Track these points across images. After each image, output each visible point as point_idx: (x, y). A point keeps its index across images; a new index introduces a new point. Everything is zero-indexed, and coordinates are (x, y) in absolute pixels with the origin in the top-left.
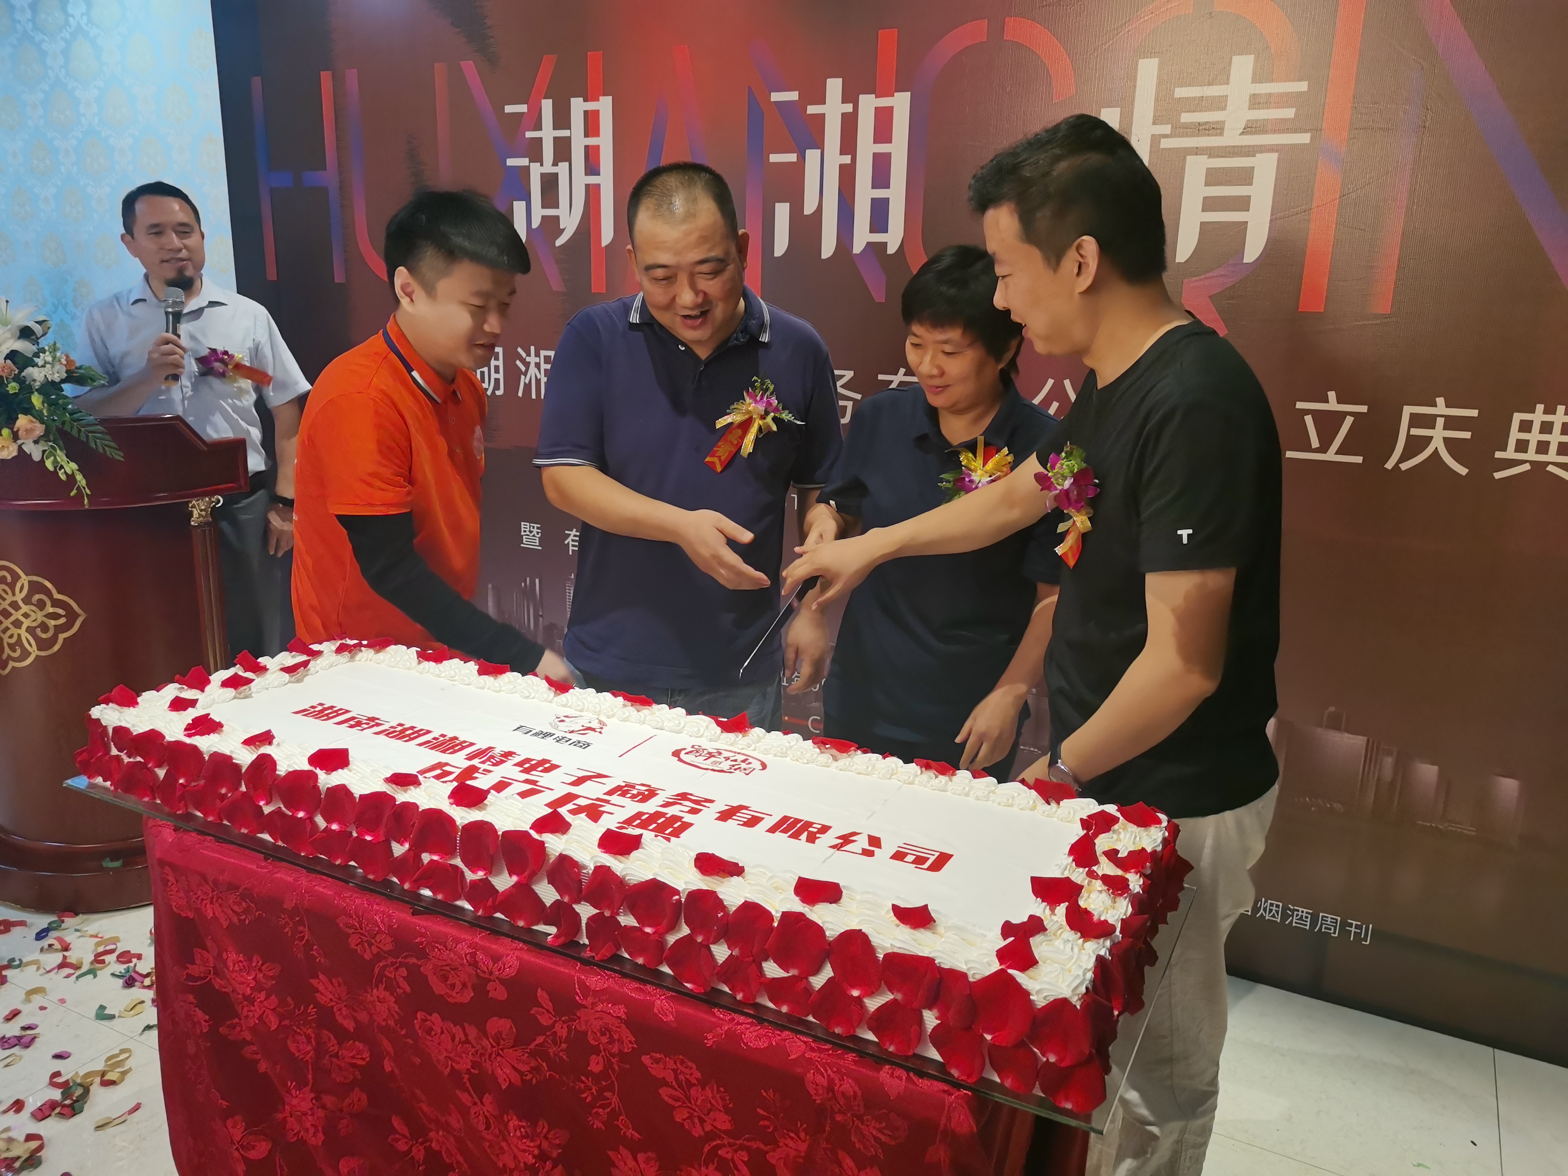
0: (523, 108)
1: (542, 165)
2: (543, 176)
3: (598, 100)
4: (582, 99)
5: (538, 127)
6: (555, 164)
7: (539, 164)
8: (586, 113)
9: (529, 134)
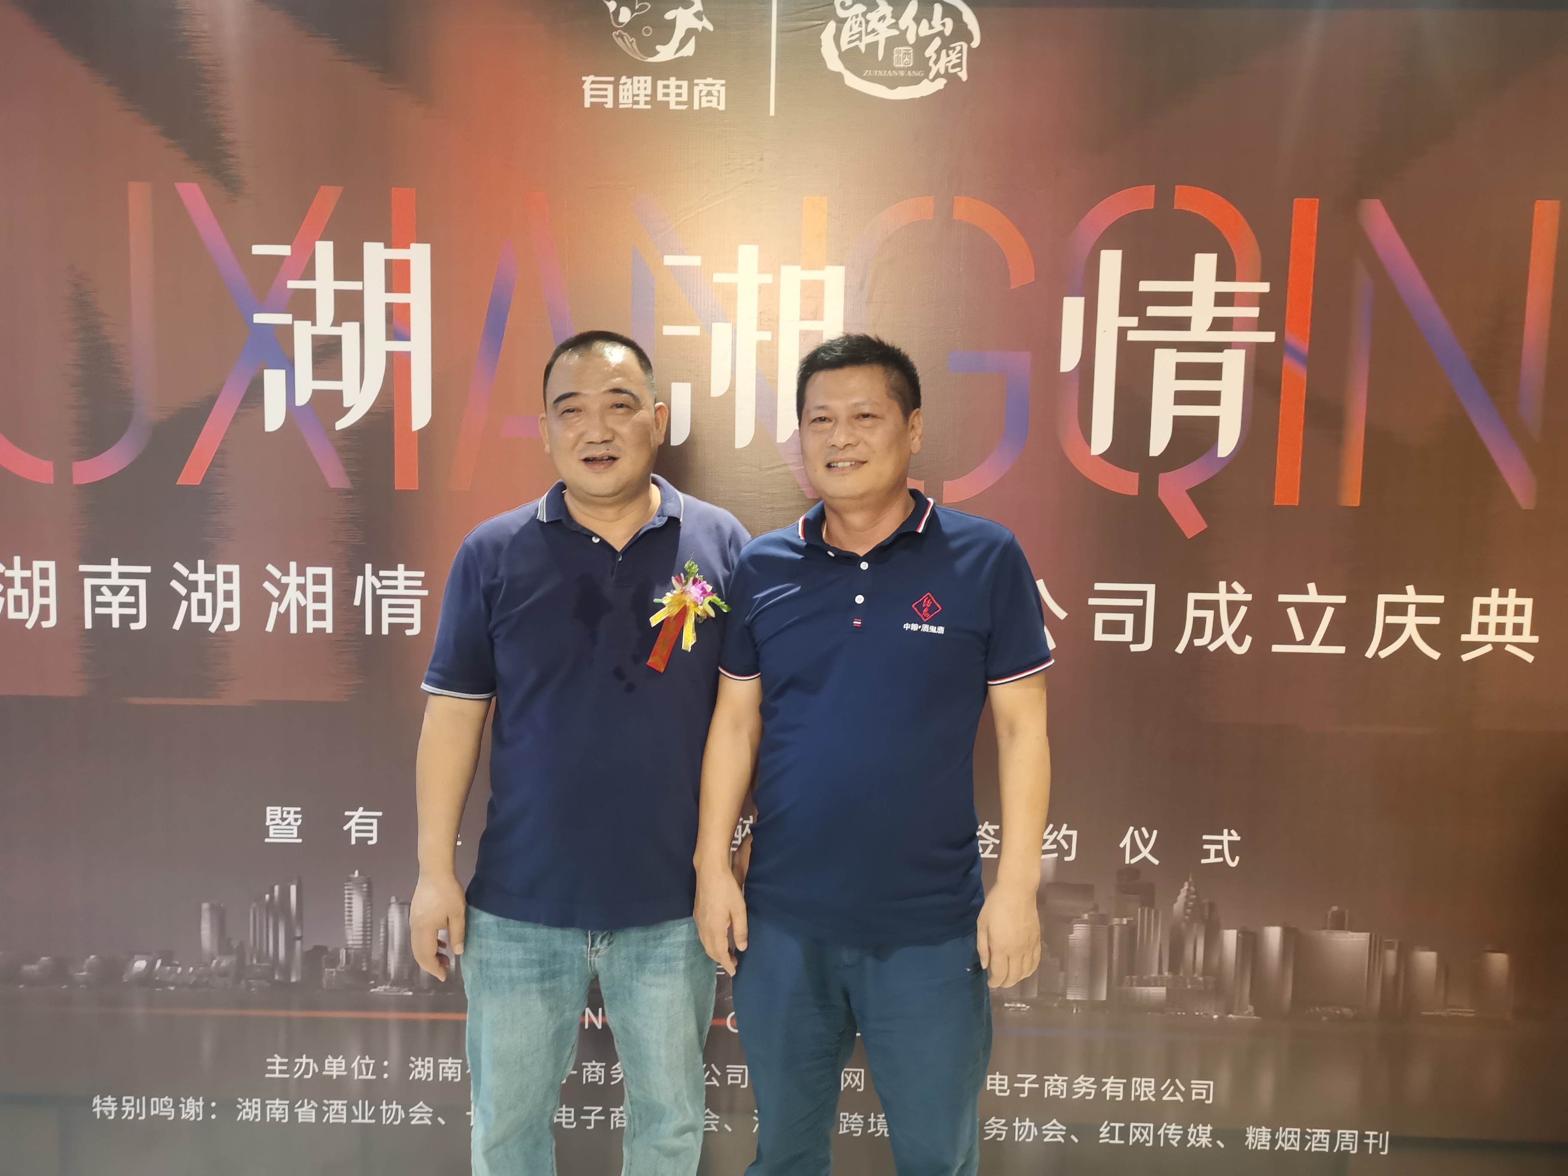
0: (284, 250)
1: (314, 324)
2: (315, 338)
3: (409, 248)
4: (382, 244)
5: (309, 273)
6: (337, 322)
7: (309, 323)
8: (389, 263)
9: (292, 284)
